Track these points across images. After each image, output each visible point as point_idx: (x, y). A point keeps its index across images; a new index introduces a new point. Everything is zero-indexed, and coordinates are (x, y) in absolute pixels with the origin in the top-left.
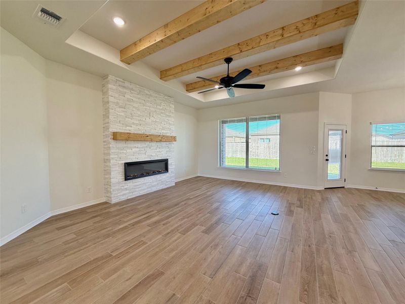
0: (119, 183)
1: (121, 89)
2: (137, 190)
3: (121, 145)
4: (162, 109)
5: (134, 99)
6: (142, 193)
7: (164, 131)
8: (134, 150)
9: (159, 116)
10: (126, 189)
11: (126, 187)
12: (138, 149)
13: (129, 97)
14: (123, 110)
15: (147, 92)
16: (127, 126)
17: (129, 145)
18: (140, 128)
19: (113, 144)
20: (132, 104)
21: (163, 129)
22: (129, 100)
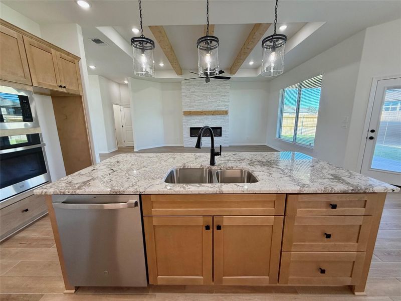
0: (187, 138)
1: (188, 87)
4: (218, 92)
5: (196, 90)
7: (219, 108)
8: (196, 120)
9: (215, 97)
10: (191, 142)
11: (191, 140)
12: (198, 120)
13: (193, 90)
14: (190, 98)
16: (191, 107)
17: (193, 118)
20: (195, 93)
21: (218, 106)
22: (192, 92)
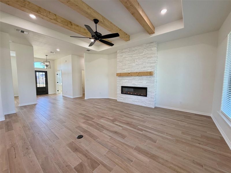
1: (121, 54)
2: (127, 100)
3: (121, 78)
4: (144, 55)
6: (129, 102)
9: (142, 60)
11: (122, 96)
12: (127, 80)
13: (124, 56)
14: (122, 63)
15: (134, 49)
18: (129, 69)
19: (118, 78)
20: (126, 59)
21: (145, 67)
22: (124, 58)
